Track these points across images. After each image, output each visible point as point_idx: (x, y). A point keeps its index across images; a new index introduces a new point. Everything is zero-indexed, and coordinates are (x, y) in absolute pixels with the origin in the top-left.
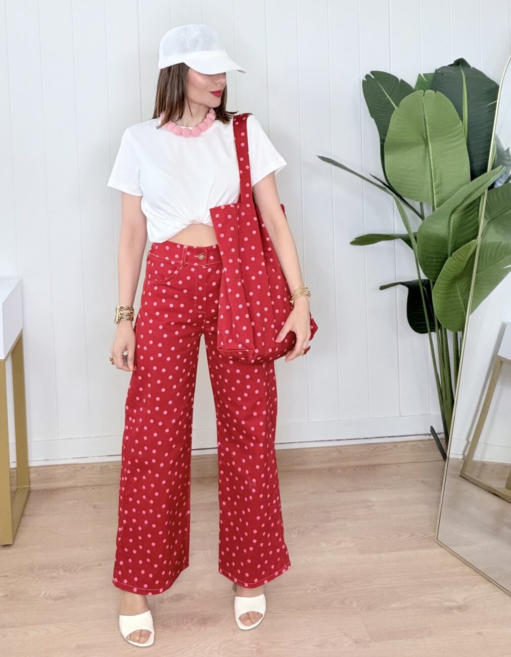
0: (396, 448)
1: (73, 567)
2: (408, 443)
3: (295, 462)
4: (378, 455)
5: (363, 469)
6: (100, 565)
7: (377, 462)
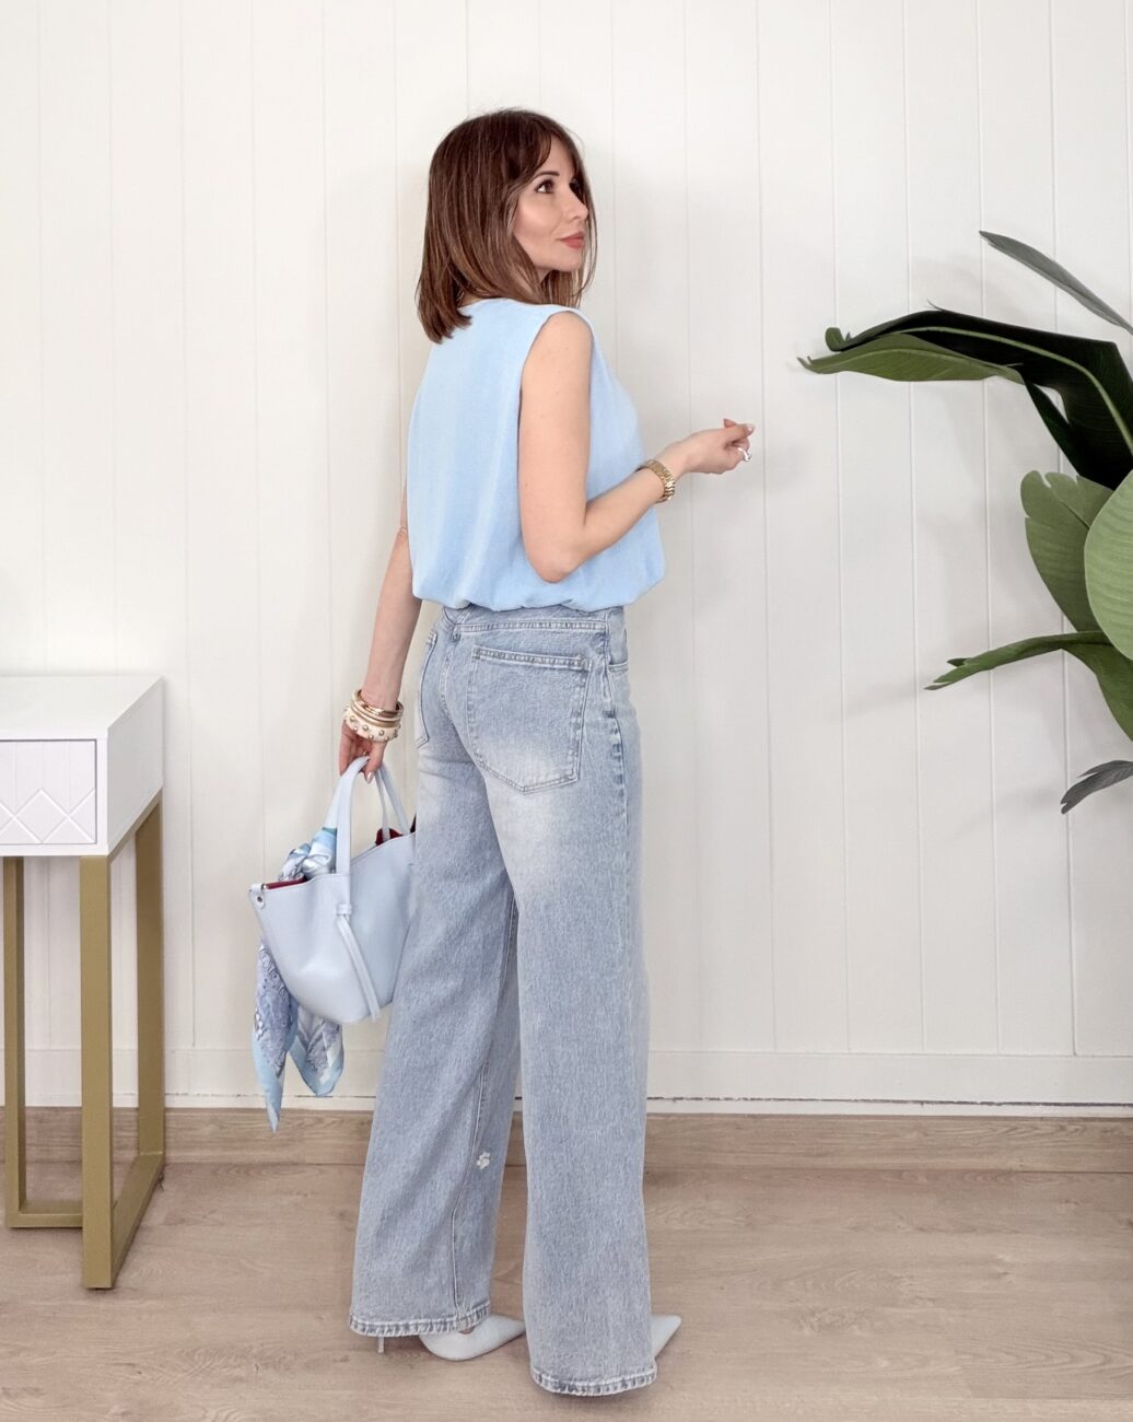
0: (1063, 1133)
1: (284, 1358)
2: (1094, 1123)
3: (815, 1146)
4: (1017, 1148)
5: (980, 1179)
6: (345, 1360)
7: (1013, 1163)
